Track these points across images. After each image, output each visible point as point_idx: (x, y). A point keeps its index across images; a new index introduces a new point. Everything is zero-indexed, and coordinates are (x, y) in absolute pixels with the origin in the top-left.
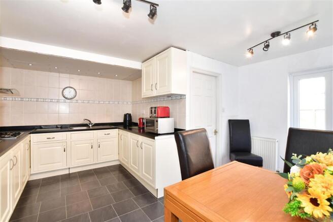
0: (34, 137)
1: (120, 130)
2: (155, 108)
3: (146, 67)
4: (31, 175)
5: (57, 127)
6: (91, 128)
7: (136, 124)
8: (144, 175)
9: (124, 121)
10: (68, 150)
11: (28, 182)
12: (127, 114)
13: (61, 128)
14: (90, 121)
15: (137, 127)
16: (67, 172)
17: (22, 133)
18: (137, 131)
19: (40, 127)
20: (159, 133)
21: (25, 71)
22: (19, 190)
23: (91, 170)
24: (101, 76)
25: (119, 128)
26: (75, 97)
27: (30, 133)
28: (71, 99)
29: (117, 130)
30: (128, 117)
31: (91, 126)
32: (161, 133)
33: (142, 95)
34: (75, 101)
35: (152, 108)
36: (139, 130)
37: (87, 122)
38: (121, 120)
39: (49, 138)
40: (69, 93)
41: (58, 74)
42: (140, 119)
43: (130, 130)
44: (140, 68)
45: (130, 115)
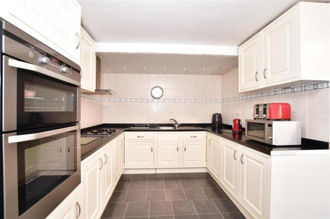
0: (128, 135)
1: (208, 132)
2: (265, 105)
3: (244, 51)
4: (125, 169)
5: (146, 125)
6: (177, 128)
7: (229, 127)
8: (245, 200)
9: (213, 122)
10: (155, 150)
11: (122, 175)
12: (216, 114)
13: (150, 127)
14: (176, 121)
15: (230, 131)
16: (153, 172)
17: (117, 130)
18: (231, 136)
19: (133, 125)
20: (274, 144)
21: (123, 75)
22: (111, 186)
23: (176, 174)
24: (187, 72)
25: (207, 131)
26: (162, 96)
27: (124, 131)
28: (159, 98)
29: (205, 132)
30: (217, 118)
31: (176, 126)
32: (277, 145)
33: (239, 89)
34: (162, 101)
35: (258, 105)
36: (234, 135)
37: (172, 122)
38: (209, 121)
39: (140, 137)
40: (157, 93)
41: (147, 75)
42: (235, 121)
43: (220, 133)
44: (235, 54)
45: (220, 115)
